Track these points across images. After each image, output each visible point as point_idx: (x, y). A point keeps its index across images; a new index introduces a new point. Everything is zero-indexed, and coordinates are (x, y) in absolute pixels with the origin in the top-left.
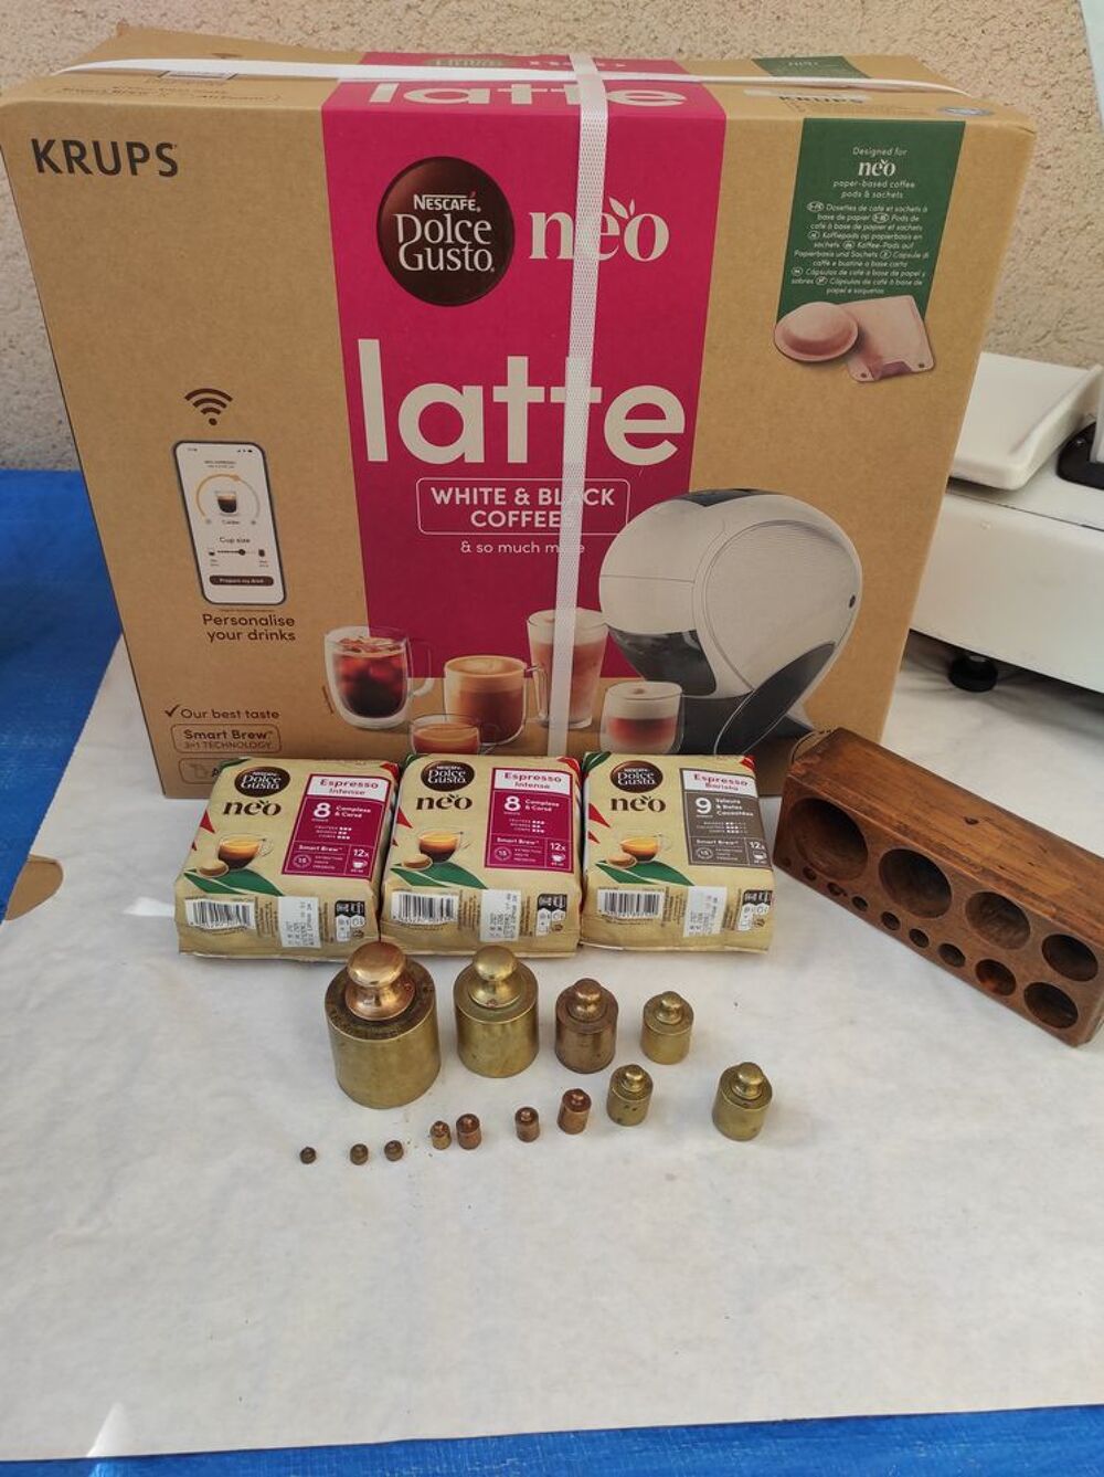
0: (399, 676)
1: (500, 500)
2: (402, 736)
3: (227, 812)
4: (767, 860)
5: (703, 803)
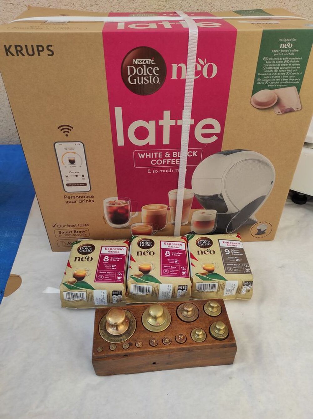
0: (127, 212)
2: (128, 230)
3: (75, 260)
4: (250, 270)
5: (227, 251)
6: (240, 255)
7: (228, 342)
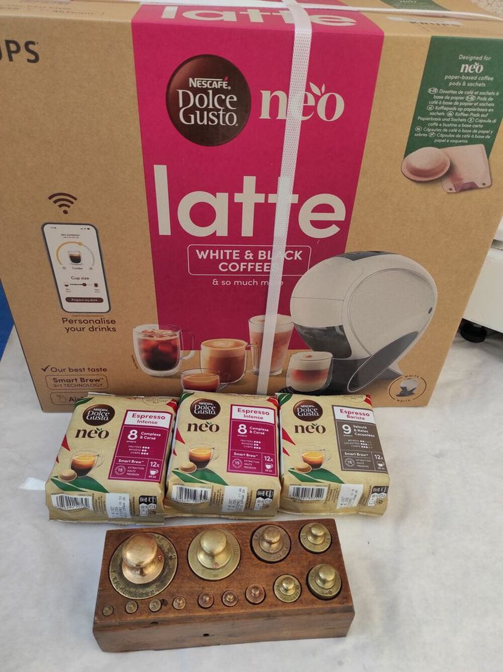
0: (175, 349)
1: (236, 257)
2: (177, 380)
3: (77, 436)
4: (385, 466)
5: (346, 427)
6: (369, 435)
7: (340, 603)
